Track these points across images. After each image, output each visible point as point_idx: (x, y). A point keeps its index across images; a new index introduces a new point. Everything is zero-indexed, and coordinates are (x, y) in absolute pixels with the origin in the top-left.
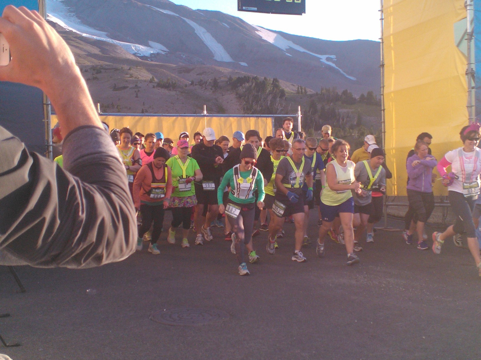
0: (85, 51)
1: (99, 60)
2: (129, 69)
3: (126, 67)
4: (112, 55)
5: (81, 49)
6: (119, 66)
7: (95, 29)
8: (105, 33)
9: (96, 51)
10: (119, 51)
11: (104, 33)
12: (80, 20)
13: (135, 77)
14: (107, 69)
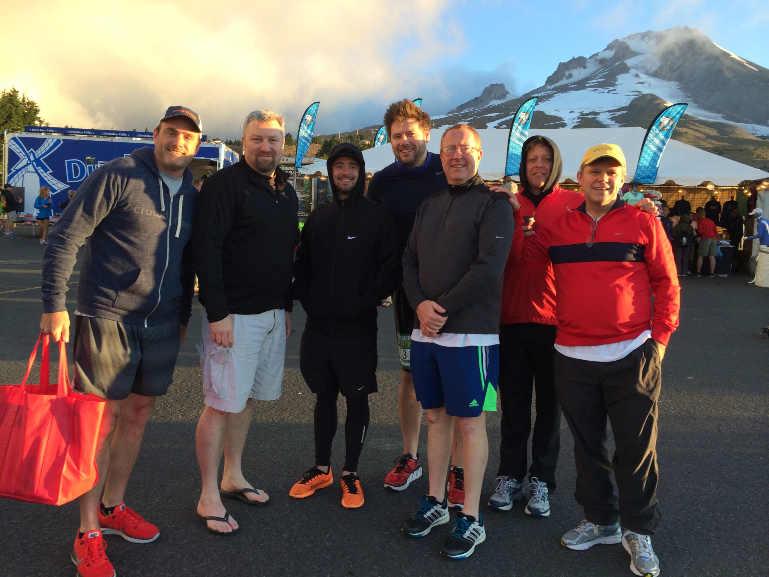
0: (704, 133)
1: (719, 142)
2: (755, 150)
3: (751, 148)
4: (732, 136)
5: (699, 132)
6: (743, 147)
7: (711, 112)
8: (722, 115)
9: (713, 132)
10: (738, 132)
11: (720, 115)
12: (696, 105)
13: (763, 157)
14: (730, 150)
